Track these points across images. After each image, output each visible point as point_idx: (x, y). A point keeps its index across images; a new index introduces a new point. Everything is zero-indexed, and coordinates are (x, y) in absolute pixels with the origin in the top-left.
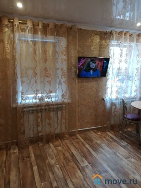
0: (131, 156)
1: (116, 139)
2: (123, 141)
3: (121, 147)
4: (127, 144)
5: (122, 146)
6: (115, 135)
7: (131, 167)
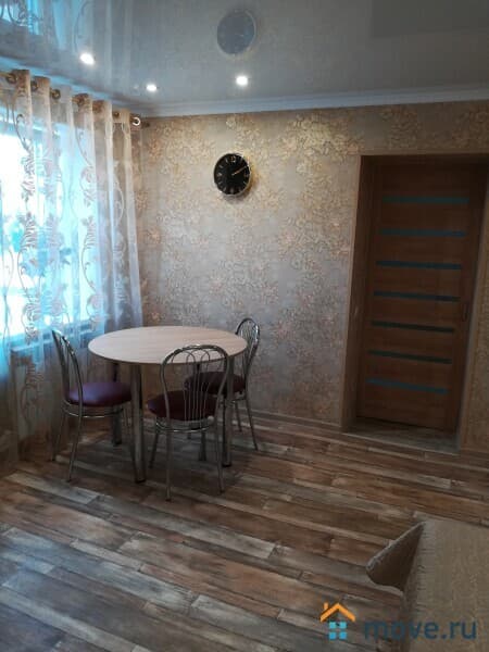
0: (125, 531)
1: (54, 491)
2: (80, 489)
3: (80, 515)
4: (97, 494)
5: (84, 512)
6: (44, 477)
7: (139, 571)
